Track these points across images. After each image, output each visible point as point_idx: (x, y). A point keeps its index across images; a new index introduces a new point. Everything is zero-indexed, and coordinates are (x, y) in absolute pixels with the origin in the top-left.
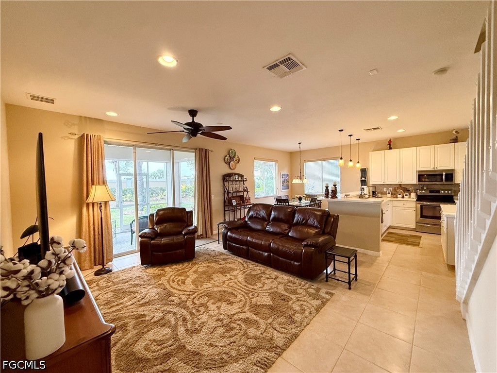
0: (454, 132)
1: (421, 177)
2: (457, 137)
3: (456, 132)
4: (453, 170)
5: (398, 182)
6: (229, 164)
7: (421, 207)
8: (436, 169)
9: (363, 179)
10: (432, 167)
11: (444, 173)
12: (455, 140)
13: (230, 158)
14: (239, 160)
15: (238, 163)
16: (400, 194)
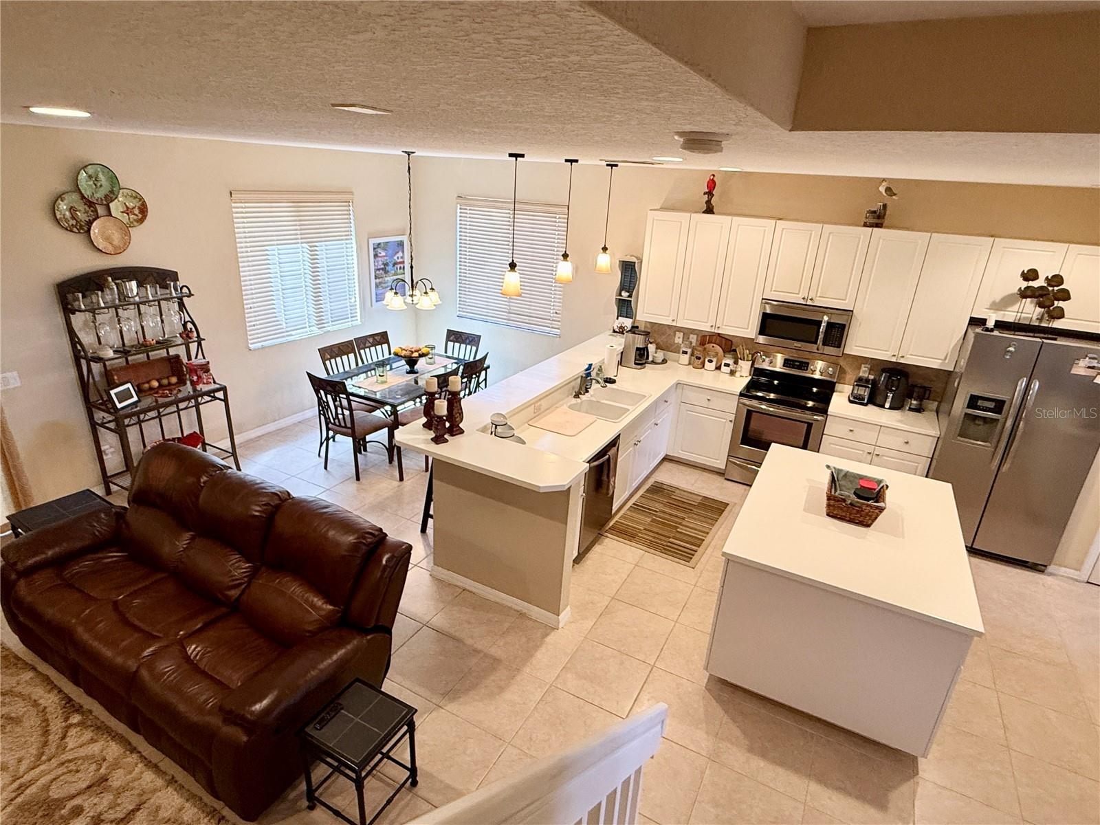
0: (882, 189)
1: (769, 321)
2: (885, 206)
3: (888, 190)
4: (849, 313)
5: (709, 324)
6: (85, 229)
7: (749, 413)
8: (809, 303)
9: (625, 294)
10: (801, 296)
11: (826, 318)
12: (879, 217)
13: (90, 204)
14: (143, 210)
15: (141, 221)
16: (710, 361)
